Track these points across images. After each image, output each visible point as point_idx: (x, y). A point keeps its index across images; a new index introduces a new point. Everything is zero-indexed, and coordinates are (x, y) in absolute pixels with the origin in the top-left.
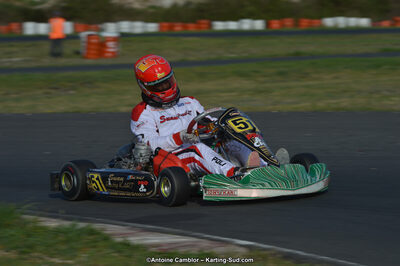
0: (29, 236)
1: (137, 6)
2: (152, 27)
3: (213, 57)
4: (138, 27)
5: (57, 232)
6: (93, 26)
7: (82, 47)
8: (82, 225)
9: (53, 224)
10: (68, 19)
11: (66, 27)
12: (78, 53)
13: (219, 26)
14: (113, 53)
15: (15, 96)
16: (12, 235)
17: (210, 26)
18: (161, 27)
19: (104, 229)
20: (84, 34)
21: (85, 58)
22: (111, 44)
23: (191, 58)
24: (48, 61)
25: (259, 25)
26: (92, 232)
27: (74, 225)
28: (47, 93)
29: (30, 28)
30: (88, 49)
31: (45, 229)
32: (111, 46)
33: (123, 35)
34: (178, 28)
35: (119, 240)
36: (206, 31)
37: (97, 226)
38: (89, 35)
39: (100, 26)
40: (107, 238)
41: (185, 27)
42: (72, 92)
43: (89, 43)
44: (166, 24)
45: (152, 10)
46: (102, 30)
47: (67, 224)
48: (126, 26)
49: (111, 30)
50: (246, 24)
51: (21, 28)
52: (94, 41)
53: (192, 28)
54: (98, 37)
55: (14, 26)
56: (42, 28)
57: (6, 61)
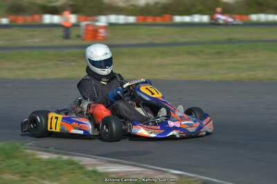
0: (29, 165)
1: (121, 4)
2: (132, 19)
3: (172, 40)
4: (122, 19)
5: (48, 162)
6: (91, 18)
7: (82, 32)
8: (65, 158)
9: (45, 156)
10: (73, 13)
11: (73, 19)
12: (79, 36)
13: (178, 19)
14: (103, 37)
16: (17, 164)
17: (171, 19)
18: (138, 19)
19: (79, 161)
20: (84, 24)
21: (84, 40)
22: (102, 31)
23: (157, 41)
24: (59, 42)
25: (205, 19)
26: (72, 163)
27: (59, 158)
28: (56, 64)
29: (48, 19)
30: (86, 34)
31: (39, 160)
32: (102, 32)
33: (111, 25)
34: (150, 20)
35: (90, 168)
36: (168, 22)
37: (76, 159)
38: (87, 25)
39: (96, 18)
40: (81, 167)
41: (154, 20)
42: (73, 63)
43: (87, 30)
44: (141, 17)
45: (132, 8)
46: (97, 21)
47: (55, 156)
48: (113, 18)
49: (103, 21)
50: (197, 18)
51: (41, 19)
52: (90, 28)
53: (159, 20)
54: (92, 25)
55: (37, 17)
56: (56, 19)
57: (30, 42)
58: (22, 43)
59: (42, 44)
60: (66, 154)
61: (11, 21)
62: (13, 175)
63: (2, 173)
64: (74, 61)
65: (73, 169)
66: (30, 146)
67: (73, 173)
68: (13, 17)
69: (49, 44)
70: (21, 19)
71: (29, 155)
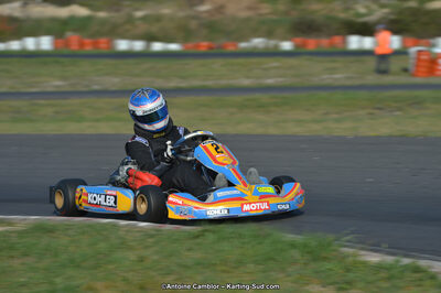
0: (348, 270)
5: (379, 267)
6: (424, 41)
7: (411, 63)
8: (406, 261)
9: (374, 258)
10: (395, 32)
11: (395, 42)
12: (406, 70)
15: (335, 116)
16: (330, 270)
19: (430, 267)
20: (413, 50)
21: (414, 75)
24: (373, 79)
26: (417, 270)
27: (398, 261)
28: (371, 114)
29: (354, 42)
30: (417, 66)
31: (365, 264)
37: (423, 263)
38: (420, 51)
39: (432, 41)
40: (433, 277)
42: (398, 113)
43: (419, 60)
46: (434, 46)
47: (389, 259)
51: (345, 42)
52: (424, 57)
54: (429, 53)
55: (337, 39)
56: (368, 43)
57: (327, 79)
58: (316, 81)
59: (348, 83)
60: (406, 256)
61: (297, 46)
62: (324, 287)
63: (308, 284)
64: (399, 109)
65: (421, 280)
66: (349, 241)
67: (419, 286)
68: (299, 40)
69: (357, 82)
70: (312, 43)
71: (348, 256)
